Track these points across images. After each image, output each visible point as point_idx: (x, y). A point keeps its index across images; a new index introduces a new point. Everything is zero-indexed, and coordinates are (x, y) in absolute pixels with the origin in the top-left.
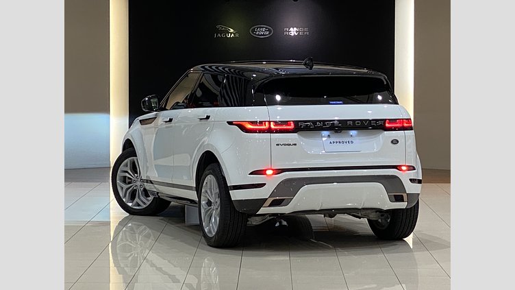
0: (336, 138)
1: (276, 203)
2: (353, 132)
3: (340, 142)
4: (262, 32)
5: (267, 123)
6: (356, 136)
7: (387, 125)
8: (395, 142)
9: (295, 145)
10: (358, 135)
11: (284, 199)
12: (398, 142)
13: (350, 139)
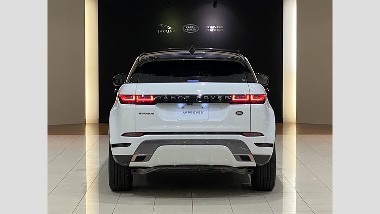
0: (188, 108)
1: (139, 159)
2: (205, 105)
3: (191, 113)
4: (190, 29)
5: (134, 96)
6: (206, 108)
7: (233, 99)
8: (239, 113)
9: (153, 114)
10: (208, 107)
11: (145, 156)
12: (243, 113)
13: (201, 110)
